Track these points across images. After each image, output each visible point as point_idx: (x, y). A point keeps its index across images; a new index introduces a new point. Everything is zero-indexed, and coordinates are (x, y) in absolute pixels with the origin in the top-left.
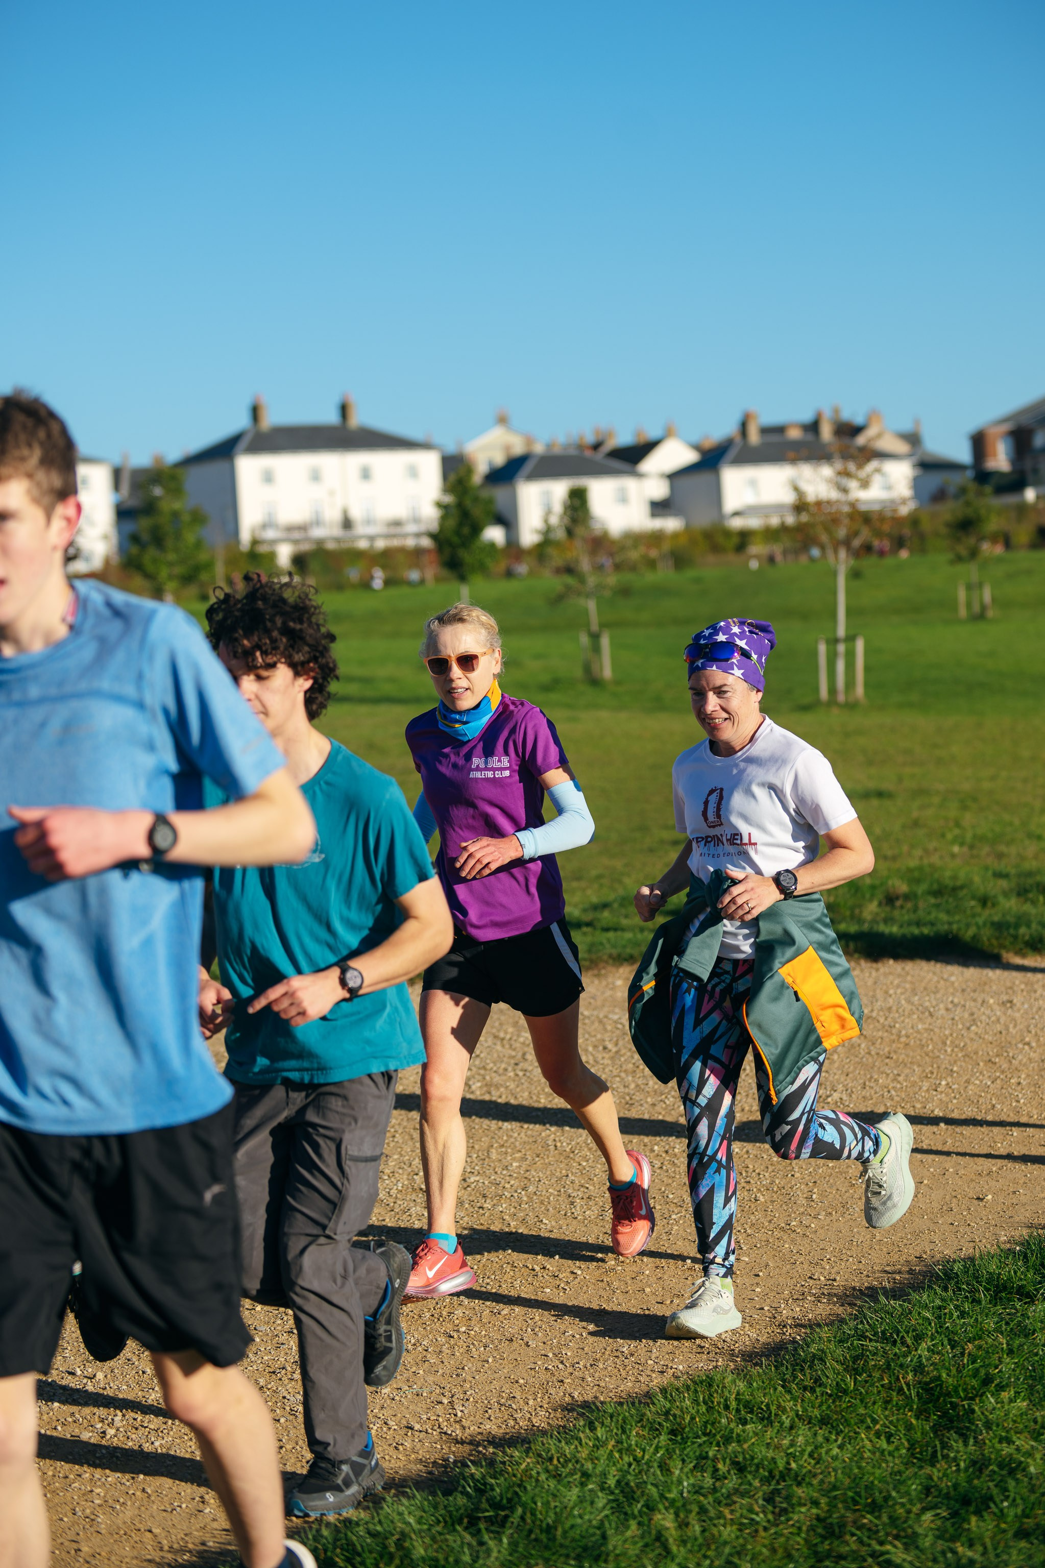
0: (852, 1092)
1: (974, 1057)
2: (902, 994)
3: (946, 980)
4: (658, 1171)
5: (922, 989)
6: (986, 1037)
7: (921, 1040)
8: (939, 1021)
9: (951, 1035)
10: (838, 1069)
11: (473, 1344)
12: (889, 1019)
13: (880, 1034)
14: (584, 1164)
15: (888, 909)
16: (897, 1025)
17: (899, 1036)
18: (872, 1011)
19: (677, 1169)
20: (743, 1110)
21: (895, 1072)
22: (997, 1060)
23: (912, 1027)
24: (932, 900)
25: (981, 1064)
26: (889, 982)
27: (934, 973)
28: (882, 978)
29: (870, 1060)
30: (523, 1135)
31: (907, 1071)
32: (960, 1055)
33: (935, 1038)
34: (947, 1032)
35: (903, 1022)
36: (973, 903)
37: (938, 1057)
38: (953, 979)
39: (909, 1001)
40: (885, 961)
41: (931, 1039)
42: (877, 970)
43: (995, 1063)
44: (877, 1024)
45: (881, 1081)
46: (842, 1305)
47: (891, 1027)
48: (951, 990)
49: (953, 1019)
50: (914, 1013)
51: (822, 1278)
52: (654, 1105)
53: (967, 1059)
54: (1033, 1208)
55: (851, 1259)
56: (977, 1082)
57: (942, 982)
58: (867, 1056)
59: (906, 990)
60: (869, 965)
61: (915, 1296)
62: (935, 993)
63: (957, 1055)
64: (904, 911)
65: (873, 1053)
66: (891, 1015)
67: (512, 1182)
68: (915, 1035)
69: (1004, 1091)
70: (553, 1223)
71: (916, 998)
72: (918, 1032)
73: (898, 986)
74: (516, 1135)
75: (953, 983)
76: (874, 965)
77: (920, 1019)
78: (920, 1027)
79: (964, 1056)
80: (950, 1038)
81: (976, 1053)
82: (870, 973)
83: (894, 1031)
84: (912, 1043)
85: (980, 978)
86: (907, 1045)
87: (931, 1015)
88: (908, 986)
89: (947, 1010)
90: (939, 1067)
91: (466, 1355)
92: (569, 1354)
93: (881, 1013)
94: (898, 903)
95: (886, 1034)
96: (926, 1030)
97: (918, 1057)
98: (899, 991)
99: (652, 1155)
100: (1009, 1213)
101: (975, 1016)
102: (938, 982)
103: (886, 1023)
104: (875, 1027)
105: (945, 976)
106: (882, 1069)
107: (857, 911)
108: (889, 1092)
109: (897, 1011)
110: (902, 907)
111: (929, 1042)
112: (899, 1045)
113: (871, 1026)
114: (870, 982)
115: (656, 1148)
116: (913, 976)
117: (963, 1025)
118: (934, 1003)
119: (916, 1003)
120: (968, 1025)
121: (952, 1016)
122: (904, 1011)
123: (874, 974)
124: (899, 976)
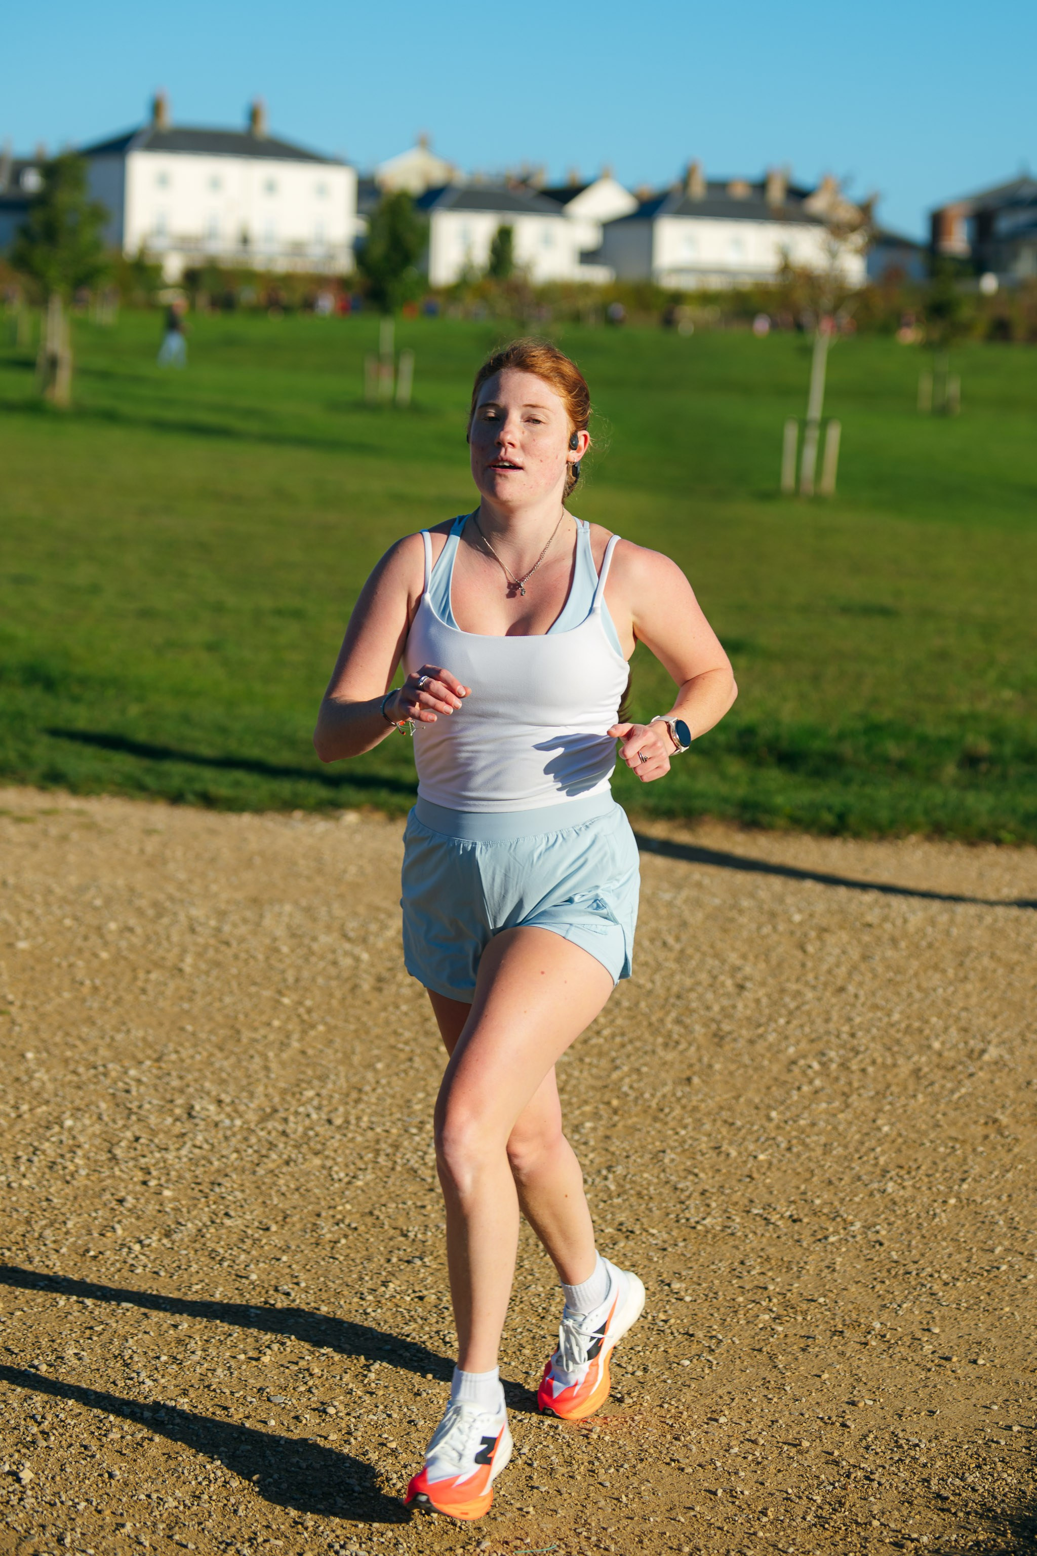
4: (788, 1155)
11: (598, 1458)
14: (683, 1132)
19: (813, 1154)
20: (874, 1062)
24: (1026, 768)
30: (585, 1074)
52: (751, 1042)
65: (1017, 984)
67: (591, 1156)
70: (665, 1236)
74: (576, 1073)
91: (591, 1480)
92: (746, 1493)
95: (1024, 958)
99: (771, 1126)
107: (934, 773)
110: (988, 773)
114: (973, 874)
115: (774, 1114)
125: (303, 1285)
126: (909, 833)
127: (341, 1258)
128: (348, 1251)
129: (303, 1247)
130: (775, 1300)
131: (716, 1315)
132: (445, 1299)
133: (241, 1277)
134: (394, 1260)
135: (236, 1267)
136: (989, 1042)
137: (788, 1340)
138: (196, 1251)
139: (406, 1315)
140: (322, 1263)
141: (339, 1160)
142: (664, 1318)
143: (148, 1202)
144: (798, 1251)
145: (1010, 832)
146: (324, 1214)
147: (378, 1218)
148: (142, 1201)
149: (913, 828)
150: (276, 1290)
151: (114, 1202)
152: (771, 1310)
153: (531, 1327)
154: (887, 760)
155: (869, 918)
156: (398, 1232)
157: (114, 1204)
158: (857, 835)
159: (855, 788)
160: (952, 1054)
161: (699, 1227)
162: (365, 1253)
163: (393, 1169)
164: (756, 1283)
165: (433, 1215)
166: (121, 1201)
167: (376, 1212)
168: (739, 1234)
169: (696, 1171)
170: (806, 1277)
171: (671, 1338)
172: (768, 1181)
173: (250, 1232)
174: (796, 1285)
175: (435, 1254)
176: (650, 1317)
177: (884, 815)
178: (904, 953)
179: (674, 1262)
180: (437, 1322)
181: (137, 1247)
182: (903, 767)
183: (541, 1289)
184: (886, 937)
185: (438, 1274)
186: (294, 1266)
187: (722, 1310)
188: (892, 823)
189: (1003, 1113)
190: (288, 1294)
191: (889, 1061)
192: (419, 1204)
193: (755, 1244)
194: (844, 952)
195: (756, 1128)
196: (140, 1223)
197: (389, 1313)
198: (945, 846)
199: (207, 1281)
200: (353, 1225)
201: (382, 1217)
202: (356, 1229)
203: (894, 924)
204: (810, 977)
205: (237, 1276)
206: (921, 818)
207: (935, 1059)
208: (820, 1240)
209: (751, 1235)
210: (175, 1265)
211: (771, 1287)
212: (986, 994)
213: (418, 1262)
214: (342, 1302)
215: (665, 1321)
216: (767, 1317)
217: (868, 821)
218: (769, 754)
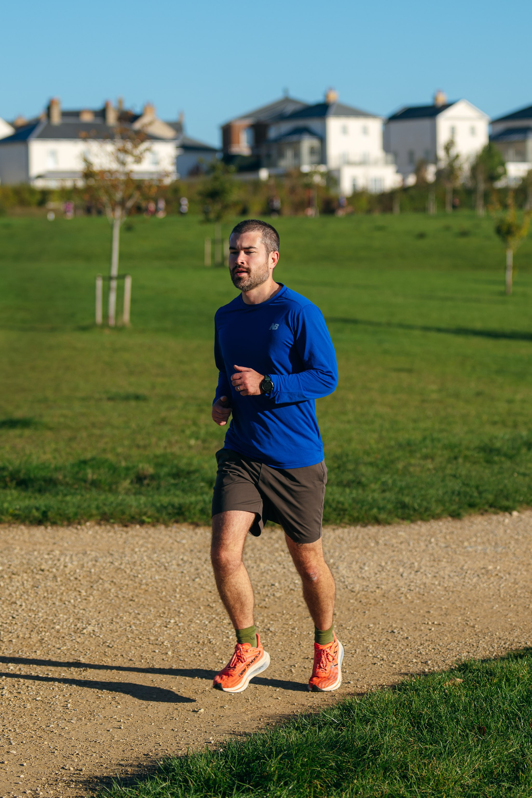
0: (103, 626)
1: (197, 602)
2: (145, 551)
3: (178, 542)
5: (160, 549)
6: (207, 587)
7: (157, 588)
8: (172, 574)
9: (180, 585)
10: (93, 608)
12: (134, 571)
13: (126, 582)
15: (137, 486)
16: (140, 576)
17: (141, 584)
18: (121, 564)
20: (18, 637)
21: (136, 612)
22: (214, 605)
23: (151, 578)
24: (172, 481)
25: (202, 608)
26: (135, 542)
27: (170, 537)
28: (130, 539)
29: (118, 602)
31: (145, 611)
32: (186, 600)
33: (168, 587)
34: (177, 583)
35: (144, 573)
36: (202, 484)
37: (170, 601)
38: (184, 541)
39: (149, 558)
40: (133, 526)
41: (165, 588)
42: (127, 532)
43: (212, 608)
44: (124, 574)
45: (125, 618)
46: (86, 790)
47: (134, 576)
48: (182, 550)
49: (182, 572)
50: (153, 567)
51: (72, 769)
53: (191, 604)
54: (235, 719)
55: (94, 755)
56: (198, 622)
57: (176, 544)
58: (116, 598)
59: (148, 548)
60: (121, 528)
61: (141, 785)
62: (169, 552)
63: (183, 600)
64: (149, 489)
65: (120, 596)
66: (136, 568)
68: (153, 583)
69: (218, 629)
71: (155, 555)
72: (155, 581)
73: (142, 546)
75: (184, 545)
76: (125, 529)
77: (157, 571)
78: (157, 577)
79: (189, 601)
80: (179, 587)
81: (198, 599)
82: (122, 535)
83: (137, 580)
84: (150, 590)
85: (205, 542)
86: (146, 591)
87: (166, 569)
88: (149, 546)
89: (178, 565)
90: (169, 609)
93: (128, 566)
94: (146, 482)
95: (131, 582)
96: (161, 580)
97: (155, 601)
98: (143, 549)
100: (216, 723)
101: (199, 571)
102: (173, 543)
103: (132, 573)
104: (123, 576)
105: (178, 540)
106: (126, 609)
107: (114, 487)
108: (130, 627)
109: (140, 565)
110: (148, 485)
111: (163, 589)
112: (140, 591)
113: (120, 576)
114: (121, 542)
116: (154, 538)
117: (190, 577)
118: (169, 559)
119: (155, 559)
120: (193, 577)
121: (181, 570)
122: (145, 565)
123: (124, 535)
124: (144, 538)
126: (86, 521)
136: (90, 624)
145: (149, 517)
149: (90, 517)
154: (85, 481)
155: (43, 567)
158: (54, 524)
159: (60, 498)
160: (66, 631)
177: (71, 511)
178: (60, 583)
182: (95, 484)
184: (51, 575)
188: (76, 514)
189: (83, 658)
191: (27, 635)
194: (23, 584)
198: (108, 527)
203: (57, 570)
206: (94, 512)
207: (55, 633)
212: (101, 601)
217: (61, 515)
218: (11, 480)
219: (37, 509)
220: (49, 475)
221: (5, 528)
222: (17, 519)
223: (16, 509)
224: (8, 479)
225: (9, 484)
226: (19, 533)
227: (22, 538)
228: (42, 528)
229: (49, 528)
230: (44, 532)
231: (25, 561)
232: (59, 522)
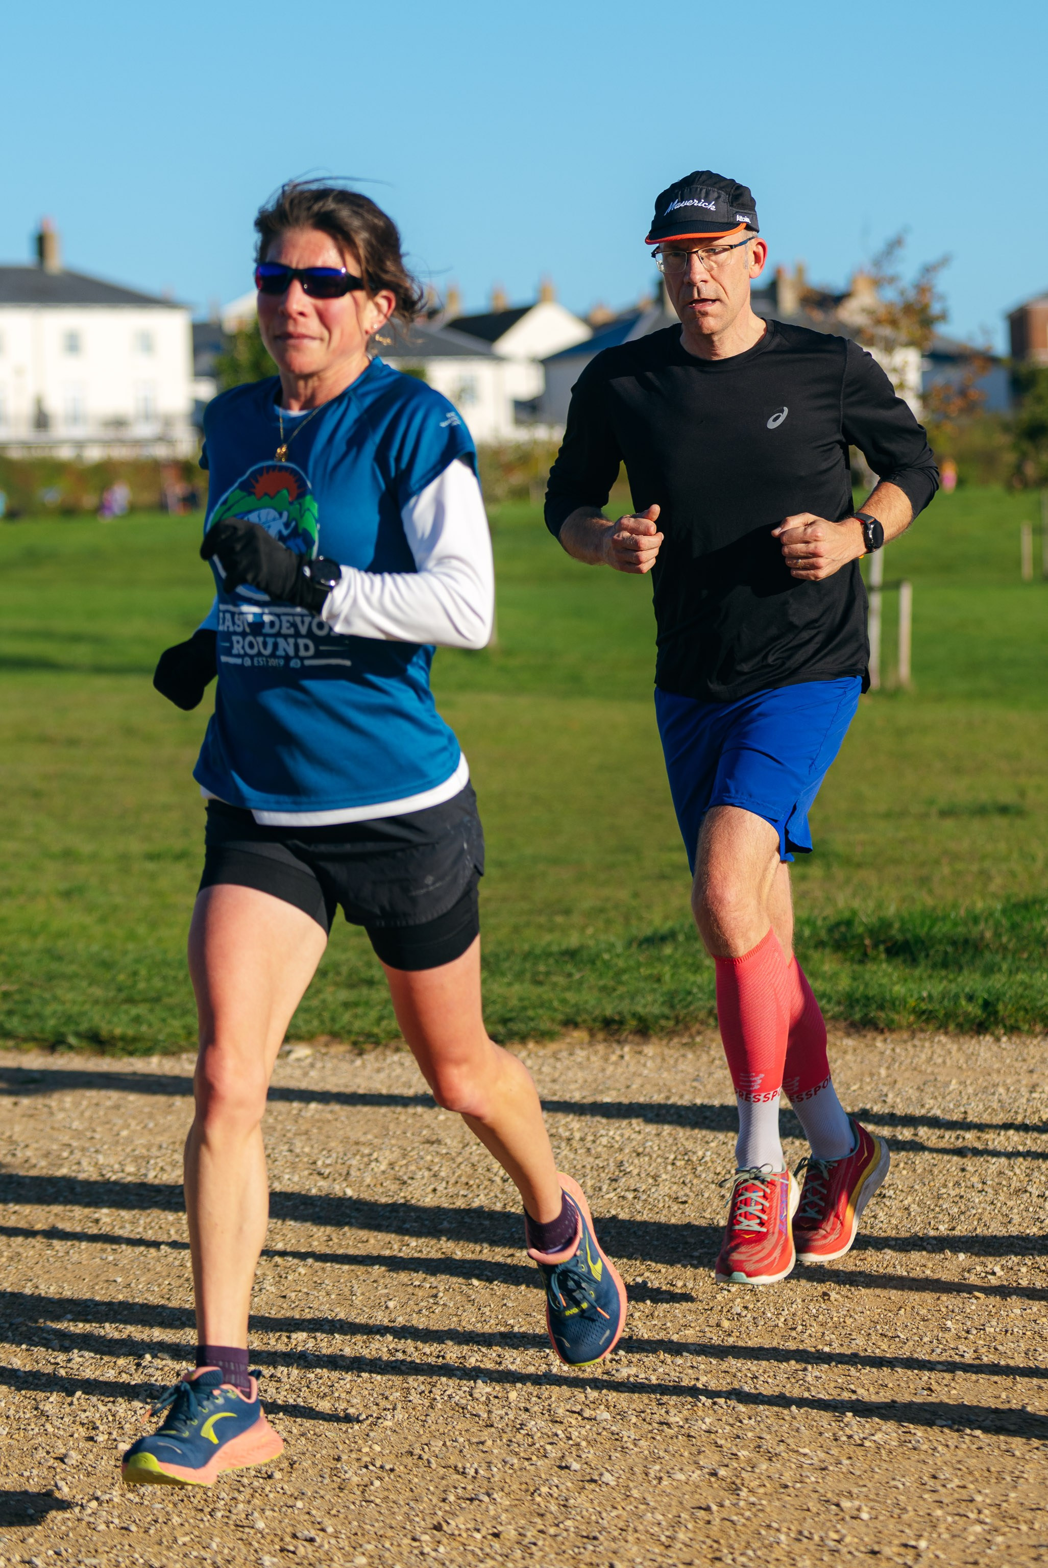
125: (330, 1530)
127: (378, 1501)
128: (386, 1493)
129: (322, 1492)
130: (986, 1512)
131: (907, 1531)
132: (529, 1534)
133: (243, 1527)
134: (452, 1498)
135: (234, 1517)
137: (1012, 1551)
138: (175, 1505)
139: (479, 1553)
140: (352, 1507)
141: (354, 1401)
142: (836, 1537)
143: (99, 1457)
144: (1010, 1462)
146: (344, 1457)
147: (420, 1457)
148: (91, 1456)
150: (294, 1536)
151: (52, 1461)
152: (982, 1522)
153: (653, 1557)
156: (451, 1470)
157: (51, 1462)
158: (1013, 1030)
161: (867, 1444)
162: (409, 1494)
163: (432, 1407)
164: (956, 1496)
165: (495, 1451)
166: (62, 1459)
167: (417, 1451)
168: (925, 1447)
169: (852, 1387)
170: (1025, 1487)
171: (849, 1557)
172: (954, 1392)
173: (245, 1481)
174: (1013, 1495)
175: (506, 1490)
176: (816, 1538)
179: (839, 1481)
180: (523, 1558)
181: (94, 1504)
183: (660, 1517)
185: (516, 1510)
186: (314, 1512)
187: (915, 1525)
190: (311, 1540)
192: (474, 1440)
193: (948, 1457)
195: (926, 1339)
196: (92, 1479)
197: (454, 1553)
199: (197, 1533)
200: (388, 1467)
201: (425, 1457)
202: (392, 1470)
204: (975, 1179)
205: (237, 1526)
208: (1037, 1448)
209: (940, 1448)
210: (149, 1519)
211: (979, 1498)
213: (486, 1499)
214: (387, 1545)
215: (838, 1541)
216: (978, 1528)
217: (1026, 1010)
218: (875, 946)
219: (970, 998)
220: (961, 930)
221: (905, 1042)
222: (927, 1021)
223: (923, 999)
224: (867, 942)
225: (870, 952)
226: (939, 1050)
227: (949, 1062)
228: (989, 1038)
229: (1004, 1039)
230: (995, 1048)
231: (995, 1105)
232: (1026, 1027)
